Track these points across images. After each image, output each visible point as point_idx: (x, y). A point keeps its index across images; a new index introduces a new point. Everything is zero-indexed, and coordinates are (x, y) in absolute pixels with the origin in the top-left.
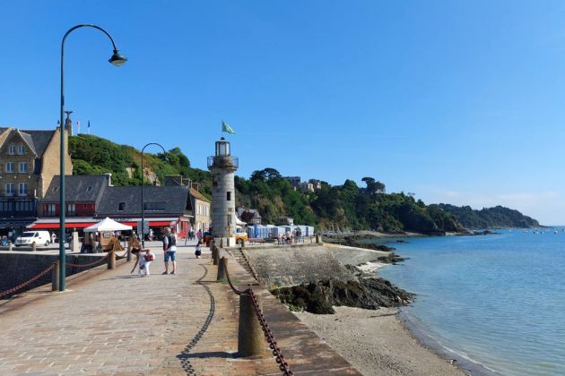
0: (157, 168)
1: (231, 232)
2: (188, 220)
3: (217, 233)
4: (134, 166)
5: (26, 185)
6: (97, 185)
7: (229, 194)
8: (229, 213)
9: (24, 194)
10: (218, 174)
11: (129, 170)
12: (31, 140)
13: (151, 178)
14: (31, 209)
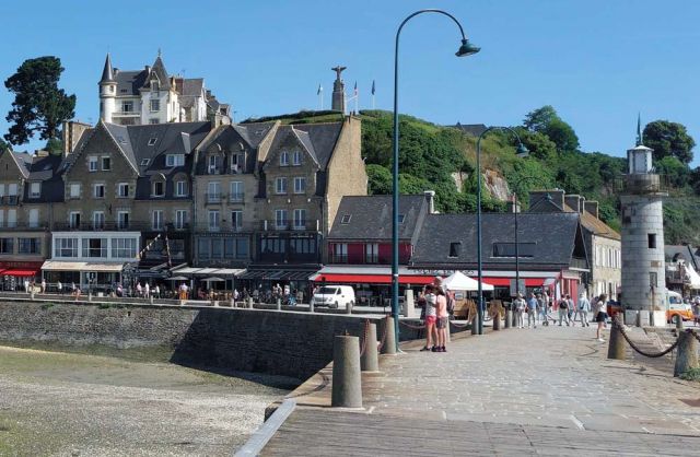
0: (508, 168)
1: (657, 303)
2: (577, 277)
3: (630, 302)
4: (466, 169)
5: (303, 212)
6: (412, 211)
7: (652, 238)
8: (654, 270)
9: (301, 228)
10: (633, 204)
11: (456, 176)
12: (308, 140)
13: (499, 192)
14: (312, 251)
